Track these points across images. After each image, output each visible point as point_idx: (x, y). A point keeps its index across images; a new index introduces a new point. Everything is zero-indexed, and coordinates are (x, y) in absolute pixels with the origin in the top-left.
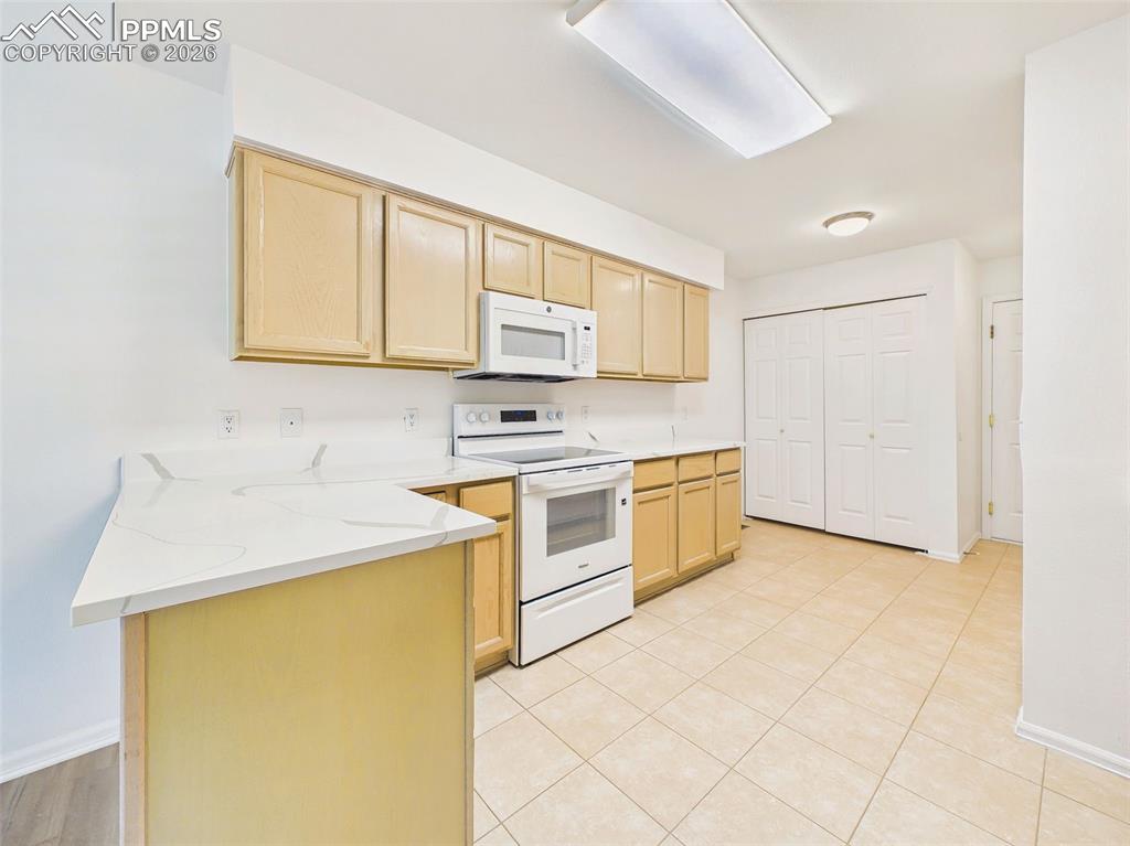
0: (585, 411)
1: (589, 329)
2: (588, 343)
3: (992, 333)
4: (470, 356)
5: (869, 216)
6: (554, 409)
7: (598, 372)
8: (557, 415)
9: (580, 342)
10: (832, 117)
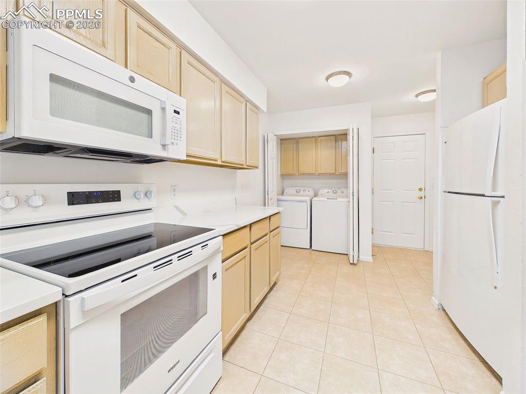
0: (174, 189)
1: (178, 113)
2: (178, 126)
3: (373, 151)
6: (142, 188)
7: (187, 156)
8: (146, 194)
9: (170, 125)
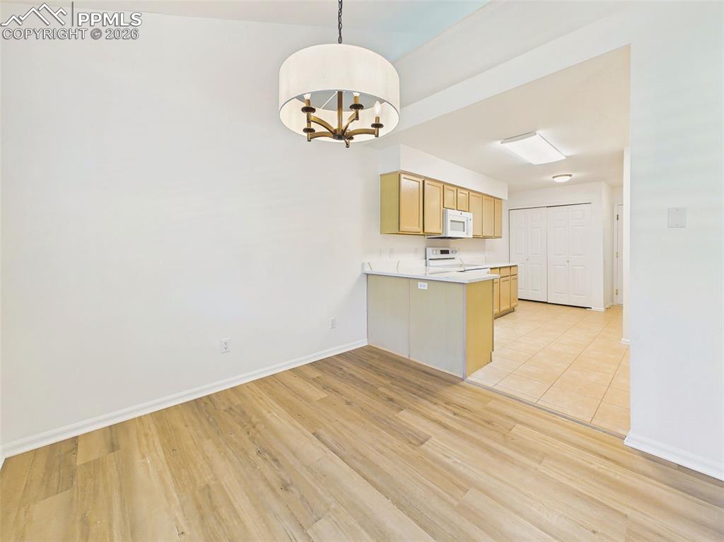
1: (471, 220)
3: (618, 218)
4: (441, 232)
5: (571, 176)
7: (473, 236)
9: (469, 225)
10: (566, 157)
